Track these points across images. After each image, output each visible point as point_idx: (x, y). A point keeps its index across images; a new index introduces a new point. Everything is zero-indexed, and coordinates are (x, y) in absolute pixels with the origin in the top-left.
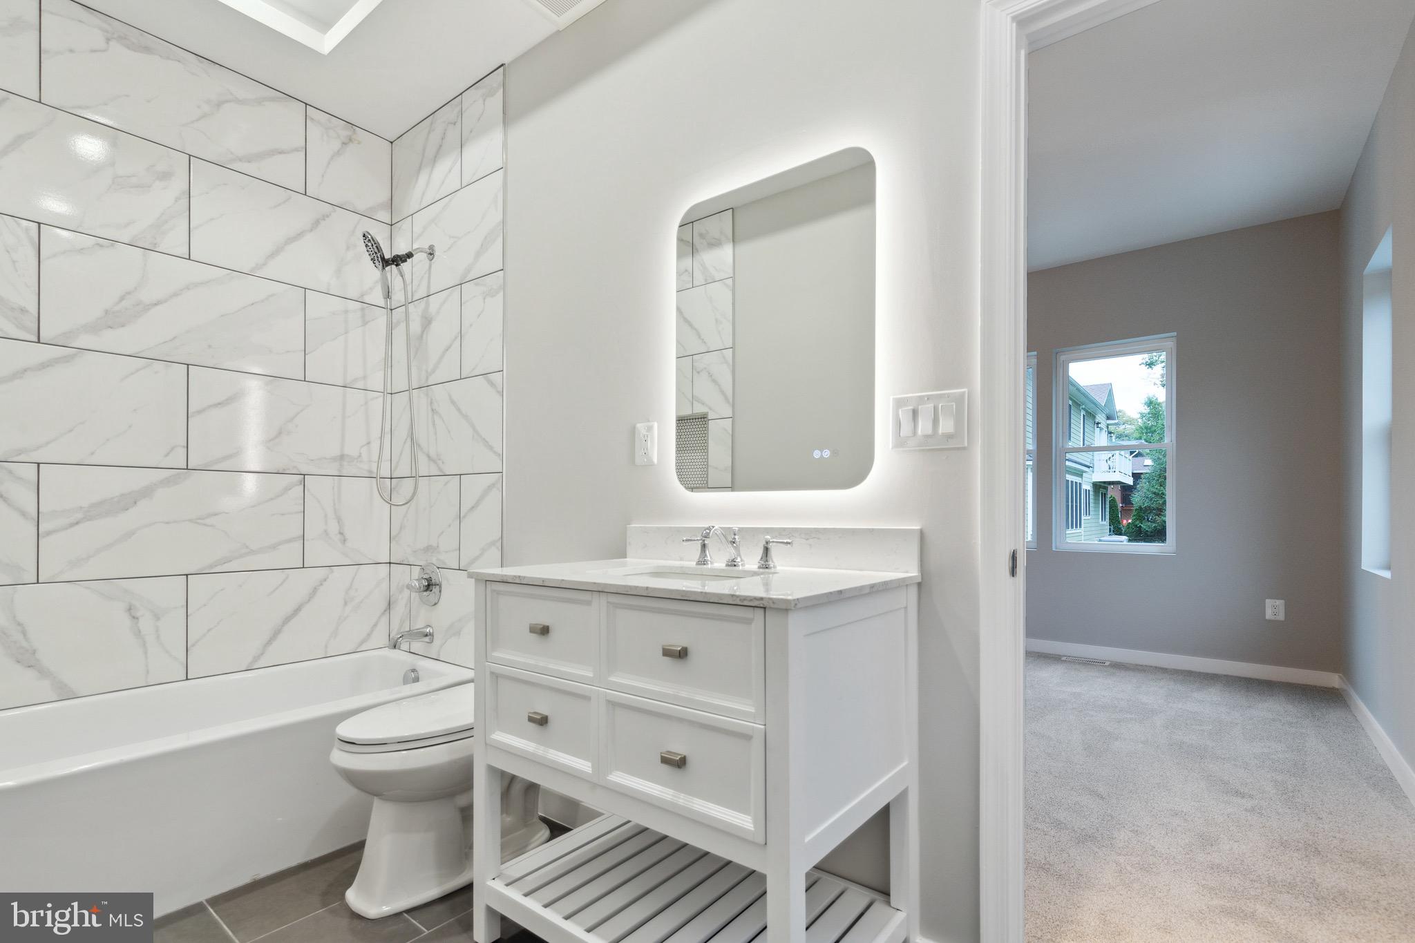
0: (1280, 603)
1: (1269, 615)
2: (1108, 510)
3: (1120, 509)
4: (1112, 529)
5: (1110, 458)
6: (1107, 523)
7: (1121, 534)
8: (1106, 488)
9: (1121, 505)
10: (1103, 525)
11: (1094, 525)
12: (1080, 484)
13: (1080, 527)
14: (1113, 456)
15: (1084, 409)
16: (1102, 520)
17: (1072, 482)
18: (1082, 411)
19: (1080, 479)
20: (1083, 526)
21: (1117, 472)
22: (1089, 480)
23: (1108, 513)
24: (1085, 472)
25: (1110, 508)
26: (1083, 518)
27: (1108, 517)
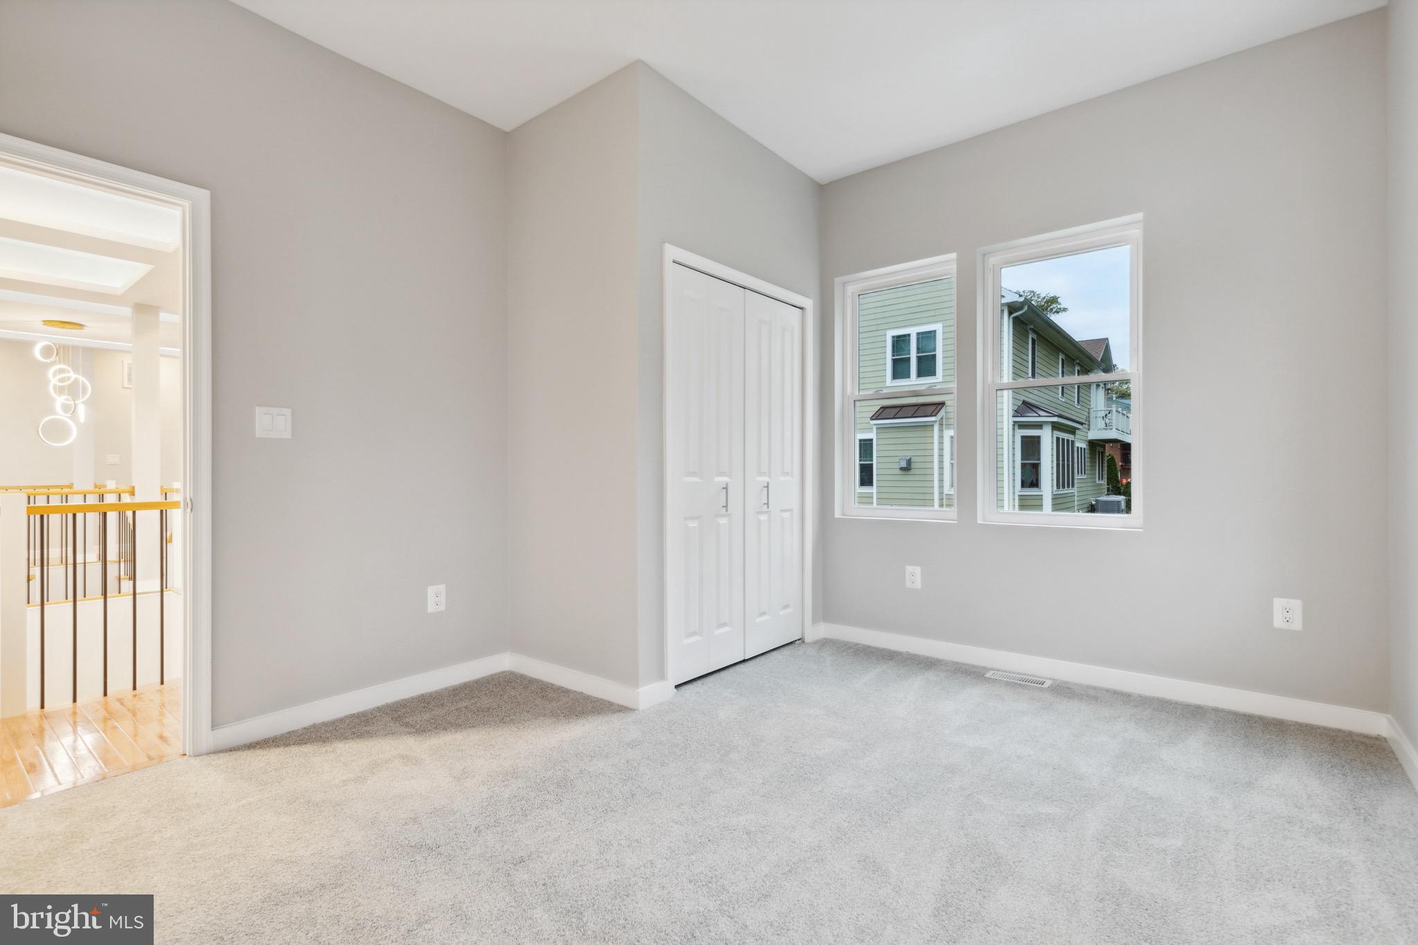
0: (1296, 605)
1: (1278, 622)
2: (1106, 469)
3: (1119, 468)
4: (1111, 488)
5: (1106, 415)
6: (1104, 482)
7: (1119, 494)
8: (1104, 447)
9: (1120, 464)
10: (1100, 485)
11: (1090, 484)
12: (1073, 442)
13: (1073, 486)
14: (1109, 413)
15: (1079, 364)
16: (1099, 479)
17: (1063, 439)
18: (1076, 365)
19: (1072, 436)
20: (1076, 486)
21: (1114, 430)
22: (1084, 438)
23: (1105, 472)
24: (1078, 429)
25: (1109, 467)
26: (1076, 477)
27: (1105, 476)
